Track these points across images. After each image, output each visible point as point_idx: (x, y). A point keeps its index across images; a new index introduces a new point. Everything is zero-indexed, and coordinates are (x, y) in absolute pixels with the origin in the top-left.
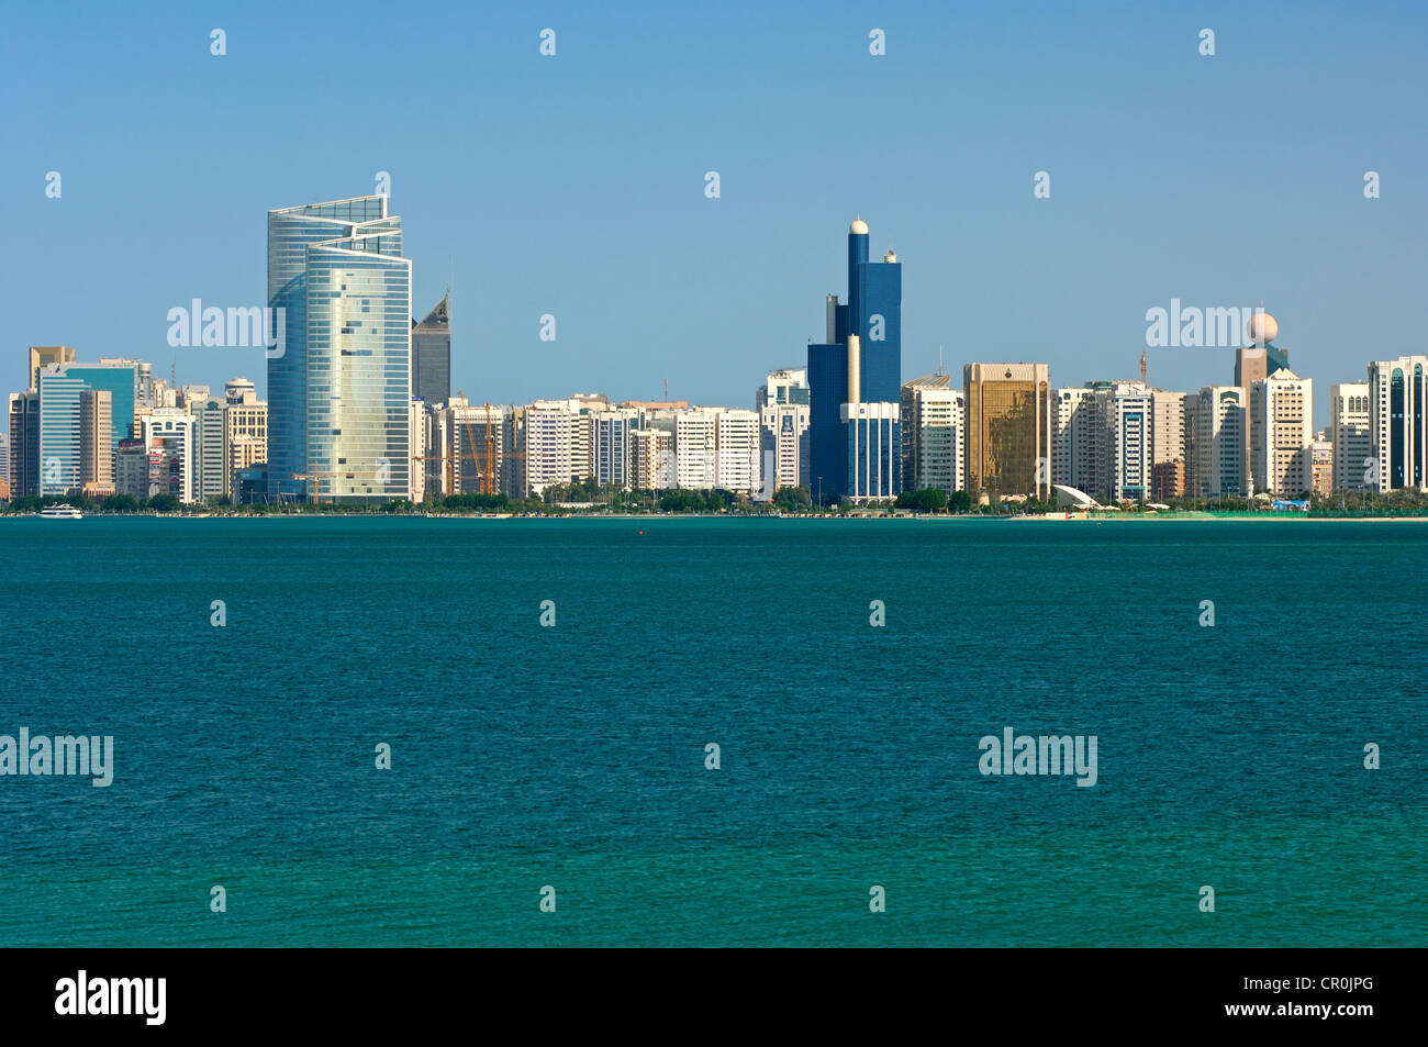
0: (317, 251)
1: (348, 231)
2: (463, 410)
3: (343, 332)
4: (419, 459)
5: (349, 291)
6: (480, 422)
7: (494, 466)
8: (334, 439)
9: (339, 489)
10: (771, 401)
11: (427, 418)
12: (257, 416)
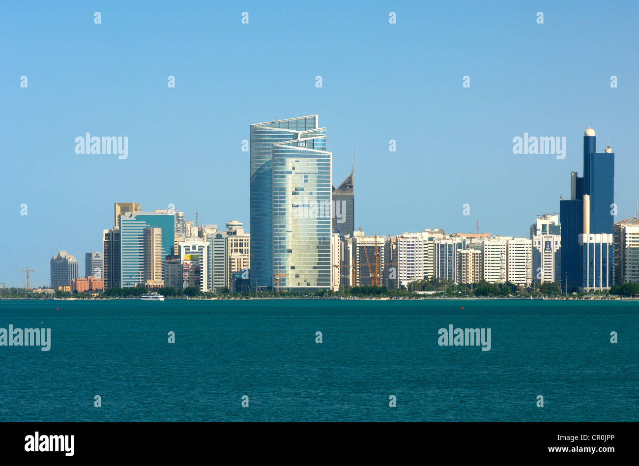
0: (278, 148)
1: (295, 136)
2: (362, 238)
3: (293, 194)
4: (337, 267)
5: (297, 170)
6: (372, 245)
7: (379, 270)
8: (288, 255)
9: (291, 283)
10: (539, 233)
11: (341, 243)
12: (244, 242)
